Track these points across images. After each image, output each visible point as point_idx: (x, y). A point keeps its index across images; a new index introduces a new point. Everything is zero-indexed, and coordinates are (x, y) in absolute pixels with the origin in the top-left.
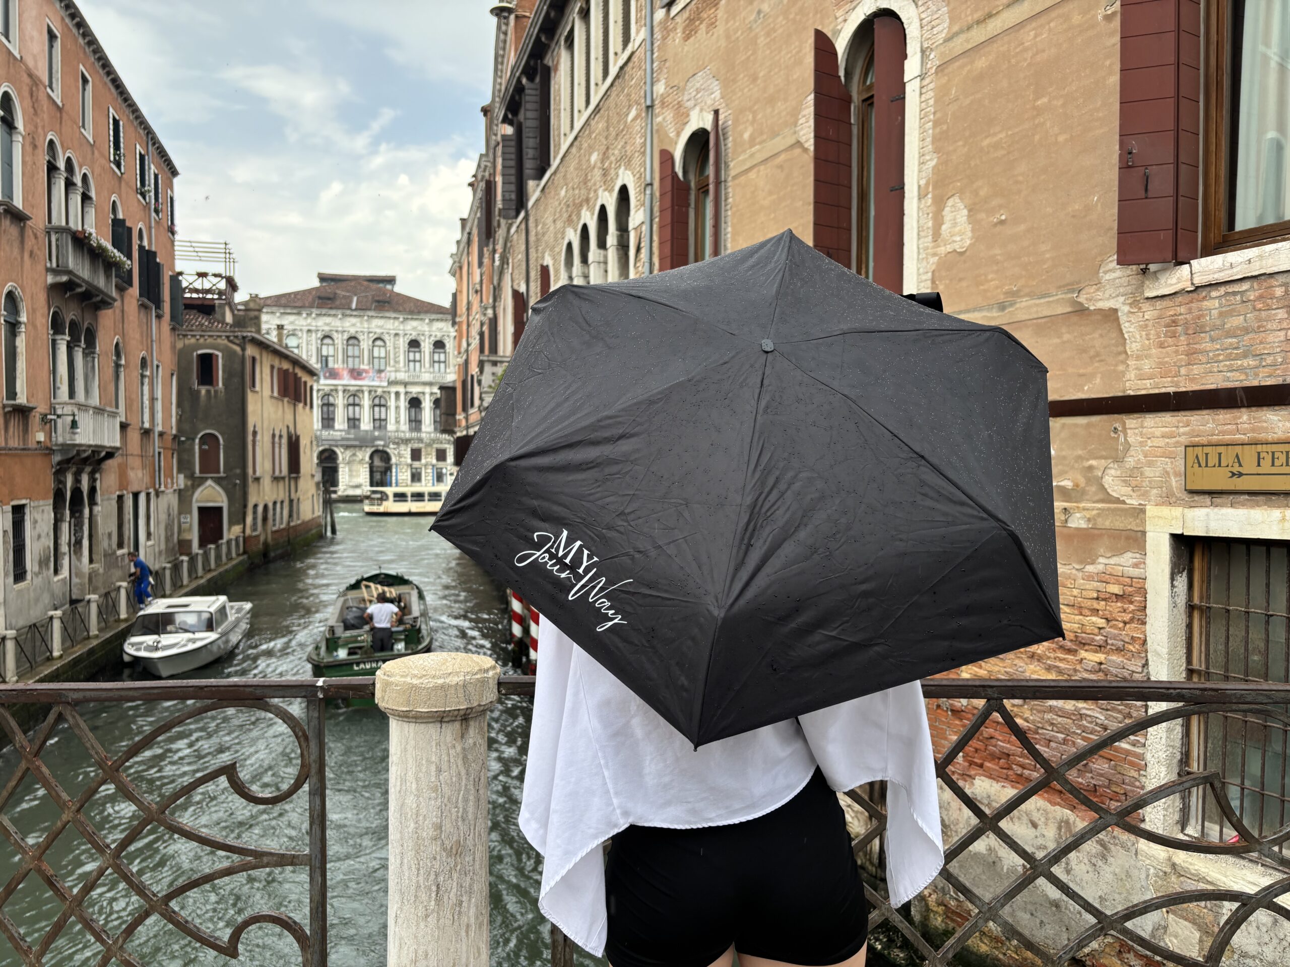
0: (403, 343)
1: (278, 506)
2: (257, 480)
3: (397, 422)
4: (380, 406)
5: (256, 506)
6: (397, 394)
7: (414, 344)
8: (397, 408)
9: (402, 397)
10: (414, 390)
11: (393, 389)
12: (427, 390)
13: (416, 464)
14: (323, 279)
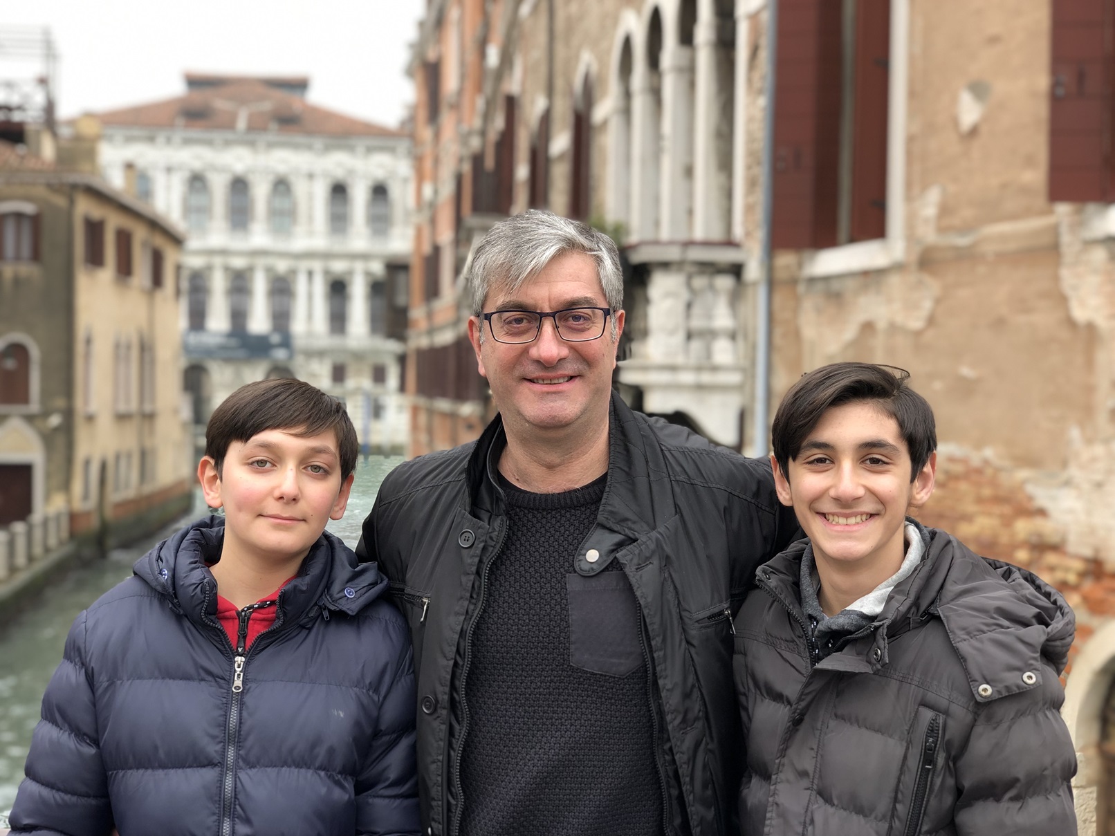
0: (321, 191)
1: (123, 463)
2: (90, 419)
3: (310, 318)
4: (282, 292)
5: (87, 463)
6: (310, 274)
7: (339, 191)
8: (310, 297)
9: (318, 278)
10: (339, 267)
11: (304, 265)
12: (359, 267)
13: (338, 391)
14: (195, 82)
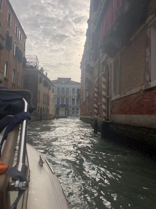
0: (72, 89)
1: (44, 109)
2: (40, 101)
3: (70, 103)
4: (67, 100)
6: (70, 98)
7: (74, 89)
8: (70, 101)
9: (71, 99)
10: (73, 97)
11: (69, 97)
12: (76, 97)
13: (73, 111)
14: (58, 78)
